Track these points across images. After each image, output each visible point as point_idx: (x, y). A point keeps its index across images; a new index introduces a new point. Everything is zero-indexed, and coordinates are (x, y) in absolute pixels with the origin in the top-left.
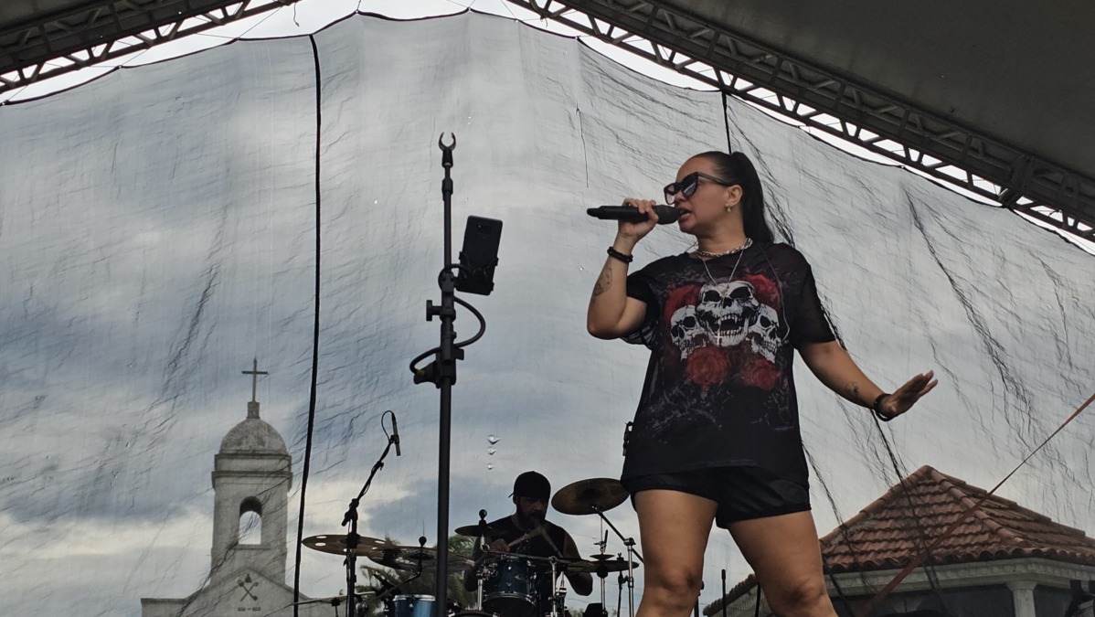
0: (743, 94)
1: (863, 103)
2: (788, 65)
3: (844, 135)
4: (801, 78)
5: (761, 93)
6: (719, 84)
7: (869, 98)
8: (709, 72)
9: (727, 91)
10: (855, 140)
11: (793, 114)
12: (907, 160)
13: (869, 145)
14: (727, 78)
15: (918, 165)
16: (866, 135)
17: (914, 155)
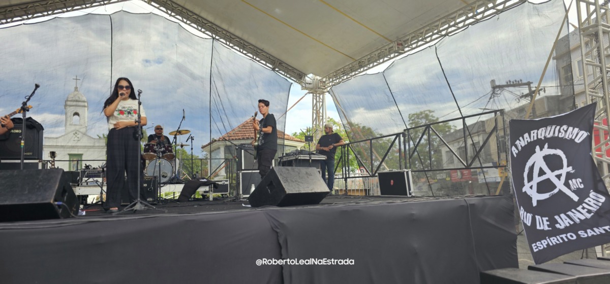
0: (218, 40)
1: (244, 44)
2: (228, 34)
3: (240, 51)
4: (231, 37)
5: (222, 40)
6: (212, 37)
7: (246, 44)
8: (210, 34)
9: (214, 38)
10: (242, 53)
11: (229, 46)
12: (253, 58)
13: (245, 54)
14: (214, 36)
15: (255, 59)
16: (244, 52)
17: (255, 57)
